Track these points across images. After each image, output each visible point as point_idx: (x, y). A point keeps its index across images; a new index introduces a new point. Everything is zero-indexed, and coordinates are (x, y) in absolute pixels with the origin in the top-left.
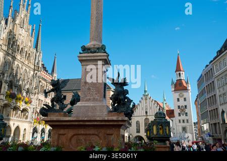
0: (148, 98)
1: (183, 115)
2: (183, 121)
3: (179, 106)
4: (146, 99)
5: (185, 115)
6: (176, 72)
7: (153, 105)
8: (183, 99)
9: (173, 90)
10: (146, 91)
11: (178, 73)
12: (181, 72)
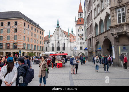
0: (59, 29)
1: (81, 40)
2: (81, 43)
3: (79, 34)
4: (58, 30)
5: (82, 40)
6: (78, 13)
7: (62, 33)
8: (81, 30)
9: (76, 24)
10: (58, 25)
11: (79, 13)
12: (81, 13)
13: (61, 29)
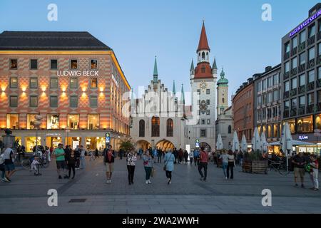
0: (159, 87)
1: (203, 113)
2: (203, 121)
3: (199, 102)
4: (155, 88)
6: (198, 51)
9: (193, 76)
10: (155, 76)
11: (201, 52)
12: (206, 51)
13: (163, 85)
